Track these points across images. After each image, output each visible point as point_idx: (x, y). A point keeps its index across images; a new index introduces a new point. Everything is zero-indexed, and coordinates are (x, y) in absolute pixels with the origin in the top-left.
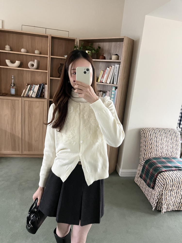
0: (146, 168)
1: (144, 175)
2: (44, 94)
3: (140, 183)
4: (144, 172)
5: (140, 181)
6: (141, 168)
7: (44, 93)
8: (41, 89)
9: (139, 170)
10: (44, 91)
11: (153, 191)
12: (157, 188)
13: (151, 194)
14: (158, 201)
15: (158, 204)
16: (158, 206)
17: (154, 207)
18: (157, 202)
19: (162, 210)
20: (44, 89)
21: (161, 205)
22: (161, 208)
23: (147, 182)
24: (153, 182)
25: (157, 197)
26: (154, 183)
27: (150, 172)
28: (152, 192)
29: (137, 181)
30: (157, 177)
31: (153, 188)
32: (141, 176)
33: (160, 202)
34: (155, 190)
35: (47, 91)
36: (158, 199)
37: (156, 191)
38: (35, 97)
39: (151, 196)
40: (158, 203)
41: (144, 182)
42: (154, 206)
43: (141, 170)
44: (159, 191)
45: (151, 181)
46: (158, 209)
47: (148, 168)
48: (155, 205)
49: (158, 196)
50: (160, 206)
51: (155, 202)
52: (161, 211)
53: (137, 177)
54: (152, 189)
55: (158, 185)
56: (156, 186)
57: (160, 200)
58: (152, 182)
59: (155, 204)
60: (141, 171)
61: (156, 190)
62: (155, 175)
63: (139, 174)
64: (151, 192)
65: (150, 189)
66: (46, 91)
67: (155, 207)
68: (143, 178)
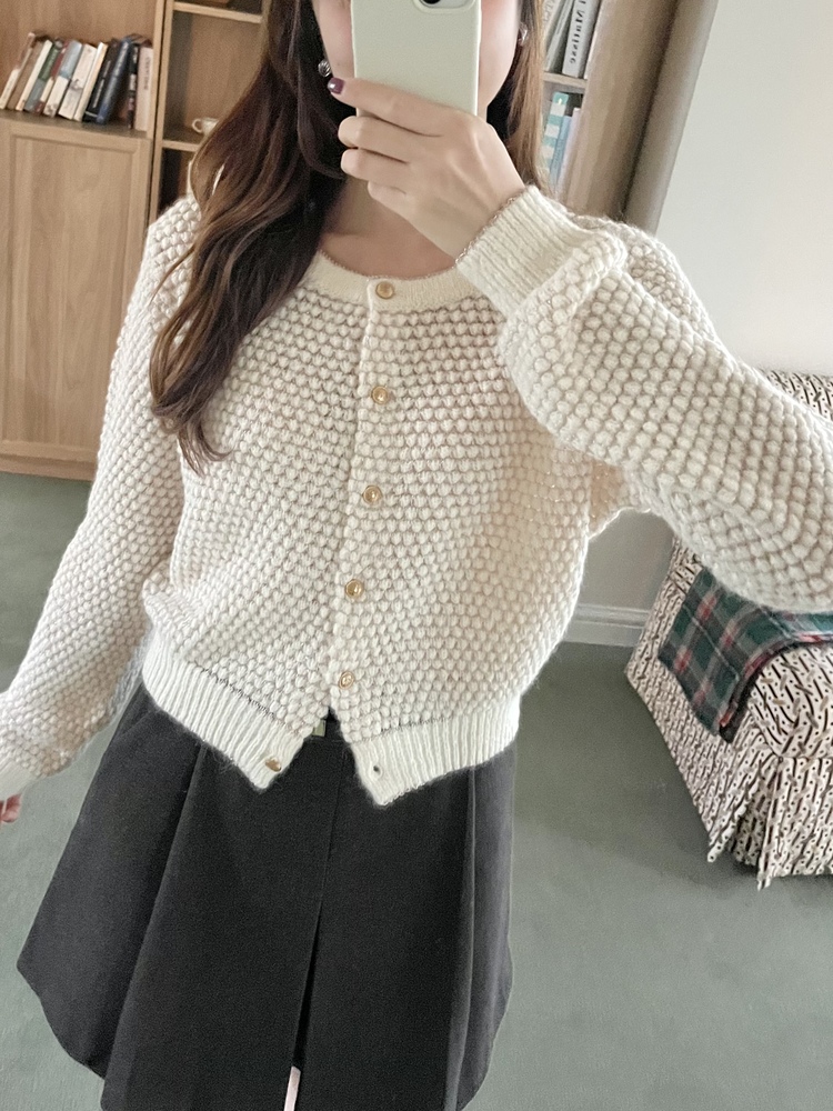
0: (700, 612)
1: (682, 652)
2: (134, 104)
3: (658, 694)
4: (690, 633)
5: (659, 680)
6: (671, 604)
7: (135, 97)
8: (117, 72)
9: (661, 618)
10: (132, 87)
11: (723, 747)
12: (750, 737)
13: (710, 765)
14: (748, 811)
15: (744, 827)
16: (745, 839)
17: (718, 844)
18: (736, 818)
19: (761, 865)
20: (136, 73)
21: (759, 838)
22: (759, 851)
23: (696, 696)
24: (732, 697)
25: (743, 792)
26: (736, 705)
27: (722, 640)
28: (720, 754)
29: (643, 677)
30: (758, 672)
31: (728, 732)
32: (666, 657)
33: (755, 820)
34: (734, 748)
35: (149, 85)
36: (745, 802)
37: (742, 754)
38: (78, 117)
39: (709, 776)
40: (744, 824)
41: (680, 688)
42: (719, 839)
43: (673, 618)
44: (759, 756)
45: (722, 695)
46: (739, 858)
47: (712, 614)
48: (723, 835)
49: (750, 786)
50: (753, 842)
51: (727, 818)
52: (754, 870)
53: (646, 656)
54: (719, 738)
55: (759, 723)
56: (749, 722)
57: (758, 809)
58: (728, 696)
59: (724, 824)
60: (671, 622)
61: (741, 749)
62: (747, 658)
63: (657, 637)
64: (715, 754)
65: (711, 737)
66: (146, 88)
67: (722, 846)
68: (676, 666)
